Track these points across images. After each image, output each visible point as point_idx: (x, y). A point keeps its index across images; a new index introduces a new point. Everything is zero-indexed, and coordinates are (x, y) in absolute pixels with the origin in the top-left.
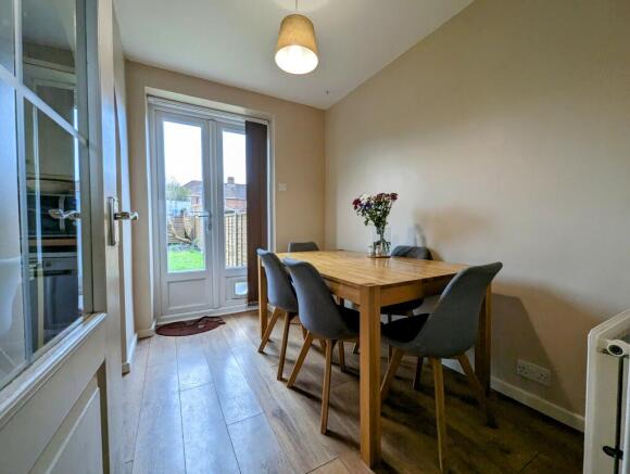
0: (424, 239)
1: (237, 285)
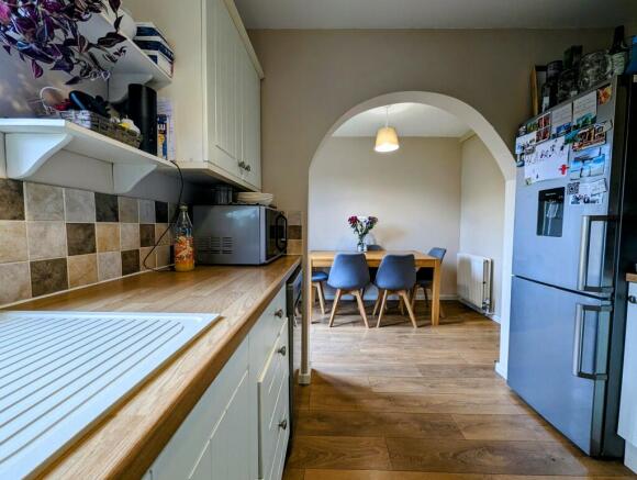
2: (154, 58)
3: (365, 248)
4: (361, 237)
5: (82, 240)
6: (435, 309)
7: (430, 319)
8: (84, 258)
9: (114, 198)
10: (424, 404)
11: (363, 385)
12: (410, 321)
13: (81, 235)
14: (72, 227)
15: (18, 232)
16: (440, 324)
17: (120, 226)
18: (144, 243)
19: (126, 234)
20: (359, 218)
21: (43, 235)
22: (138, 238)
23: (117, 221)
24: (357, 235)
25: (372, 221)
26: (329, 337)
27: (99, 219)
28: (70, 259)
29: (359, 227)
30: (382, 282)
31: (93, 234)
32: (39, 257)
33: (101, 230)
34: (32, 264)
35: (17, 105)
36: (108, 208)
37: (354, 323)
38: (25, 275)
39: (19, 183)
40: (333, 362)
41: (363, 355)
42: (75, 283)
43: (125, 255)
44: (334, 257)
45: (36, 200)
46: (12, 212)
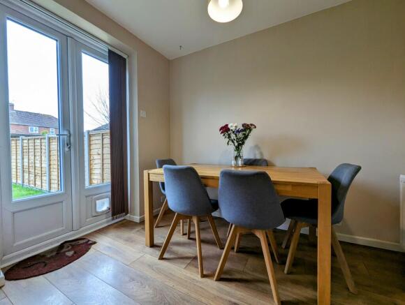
0: (261, 154)
1: (97, 202)
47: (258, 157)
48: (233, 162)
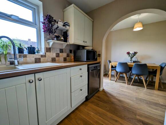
2: (66, 27)
3: (132, 62)
4: (131, 58)
5: (58, 55)
6: (157, 85)
7: (155, 87)
8: (58, 58)
9: (62, 49)
10: (129, 105)
11: (114, 95)
12: (144, 86)
13: (57, 55)
14: (57, 54)
15: (50, 54)
16: (158, 90)
17: (63, 54)
18: (67, 56)
19: (64, 55)
20: (130, 52)
21: (53, 54)
22: (66, 56)
23: (63, 53)
24: (130, 58)
25: (135, 53)
26: (113, 84)
27: (60, 53)
28: (56, 58)
29: (130, 55)
30: (134, 72)
31: (59, 55)
32: (52, 57)
33: (60, 54)
34: (52, 58)
35: (50, 39)
36: (62, 51)
37: (123, 82)
38: (51, 59)
39: (50, 48)
40: (110, 89)
41: (120, 90)
42: (57, 61)
43: (64, 58)
44: (117, 63)
45: (52, 50)
46: (50, 51)
47: (136, 60)
48: (130, 62)
